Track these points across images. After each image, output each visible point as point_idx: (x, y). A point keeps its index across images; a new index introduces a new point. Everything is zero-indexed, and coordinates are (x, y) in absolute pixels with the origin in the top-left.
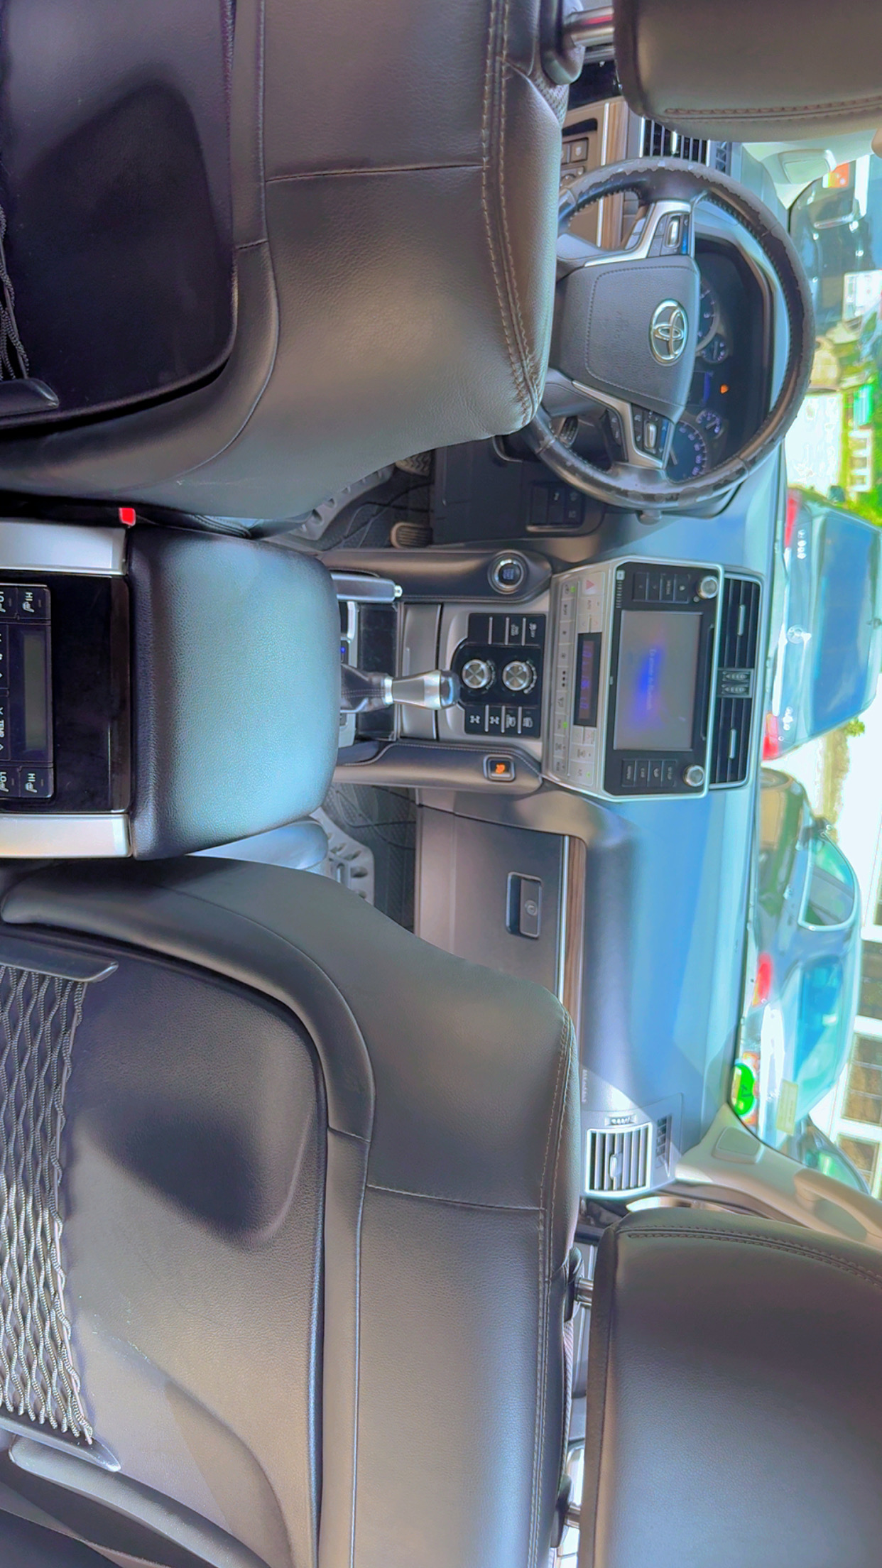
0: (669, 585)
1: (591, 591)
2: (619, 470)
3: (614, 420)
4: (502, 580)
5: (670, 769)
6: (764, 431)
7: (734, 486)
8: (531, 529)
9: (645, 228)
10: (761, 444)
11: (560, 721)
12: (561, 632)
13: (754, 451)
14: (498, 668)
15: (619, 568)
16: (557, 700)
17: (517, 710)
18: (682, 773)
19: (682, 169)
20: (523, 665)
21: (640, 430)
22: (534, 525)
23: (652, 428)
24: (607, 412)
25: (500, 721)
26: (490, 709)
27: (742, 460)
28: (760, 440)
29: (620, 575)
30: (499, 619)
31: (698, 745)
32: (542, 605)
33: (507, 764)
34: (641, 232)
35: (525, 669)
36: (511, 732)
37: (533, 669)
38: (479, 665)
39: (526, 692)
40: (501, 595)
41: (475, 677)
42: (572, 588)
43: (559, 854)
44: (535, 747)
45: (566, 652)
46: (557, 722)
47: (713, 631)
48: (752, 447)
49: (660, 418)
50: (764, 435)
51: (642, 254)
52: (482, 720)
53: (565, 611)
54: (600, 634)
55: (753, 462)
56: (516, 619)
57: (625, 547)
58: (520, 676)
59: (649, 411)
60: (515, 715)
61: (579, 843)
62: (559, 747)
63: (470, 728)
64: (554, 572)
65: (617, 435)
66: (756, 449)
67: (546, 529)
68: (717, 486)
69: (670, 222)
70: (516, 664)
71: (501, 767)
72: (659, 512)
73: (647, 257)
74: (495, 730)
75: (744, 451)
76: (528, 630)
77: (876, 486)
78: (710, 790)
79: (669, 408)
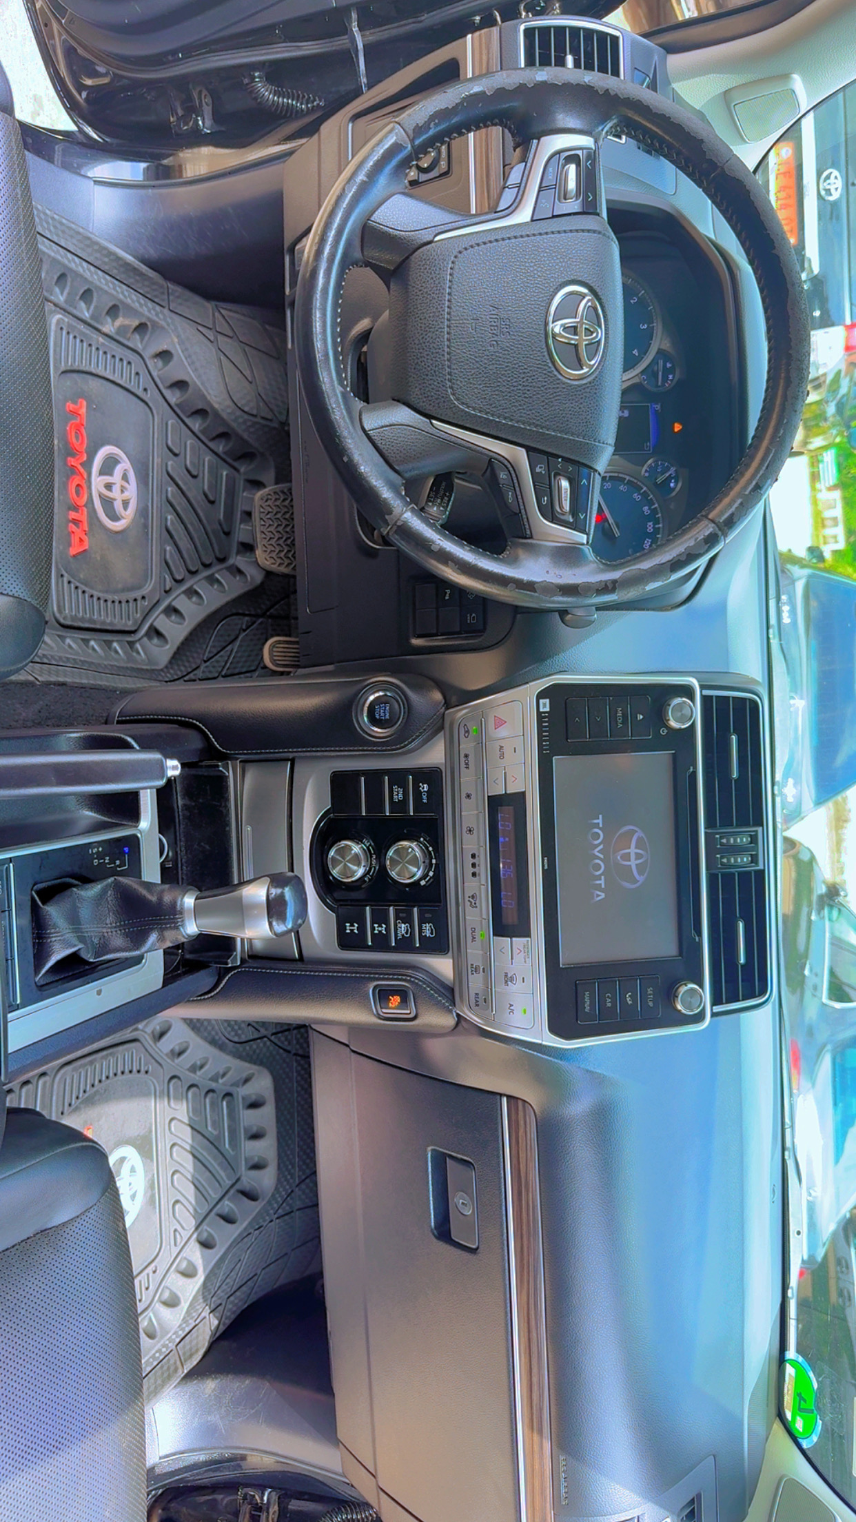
0: (620, 713)
1: (503, 732)
2: (520, 552)
3: (503, 476)
4: (374, 721)
5: (650, 991)
6: (742, 475)
7: (702, 562)
8: (416, 642)
9: (526, 176)
10: (739, 495)
11: (473, 930)
12: (464, 795)
13: (730, 505)
14: (379, 850)
15: (541, 695)
16: (467, 899)
17: (411, 915)
18: (670, 994)
19: (574, 82)
20: (414, 845)
21: (545, 488)
22: (419, 636)
23: (565, 484)
24: (491, 463)
25: (387, 929)
26: (372, 912)
27: (713, 521)
28: (737, 489)
29: (545, 705)
30: (374, 777)
31: (689, 950)
32: (434, 755)
33: (403, 994)
34: (520, 183)
35: (418, 853)
36: (405, 945)
37: (431, 849)
38: (350, 848)
39: (423, 883)
40: (375, 744)
41: (345, 864)
42: (474, 730)
43: (497, 1123)
44: (443, 966)
45: (473, 825)
46: (469, 932)
47: (694, 775)
48: (726, 500)
49: (578, 468)
50: (743, 481)
51: (524, 215)
52: (362, 928)
53: (467, 764)
54: (523, 794)
55: (730, 523)
56: (398, 776)
57: (549, 662)
58: (410, 862)
59: (558, 456)
60: (408, 920)
61: (524, 1107)
62: (476, 970)
63: (346, 942)
64: (448, 705)
65: (510, 497)
66: (733, 501)
67: (437, 642)
68: (676, 565)
69: (564, 166)
70: (405, 843)
71: (396, 1000)
72: (594, 608)
73: (532, 220)
74: (381, 943)
75: (714, 507)
76: (418, 794)
77: (849, 543)
78: (714, 1015)
79: (591, 450)
